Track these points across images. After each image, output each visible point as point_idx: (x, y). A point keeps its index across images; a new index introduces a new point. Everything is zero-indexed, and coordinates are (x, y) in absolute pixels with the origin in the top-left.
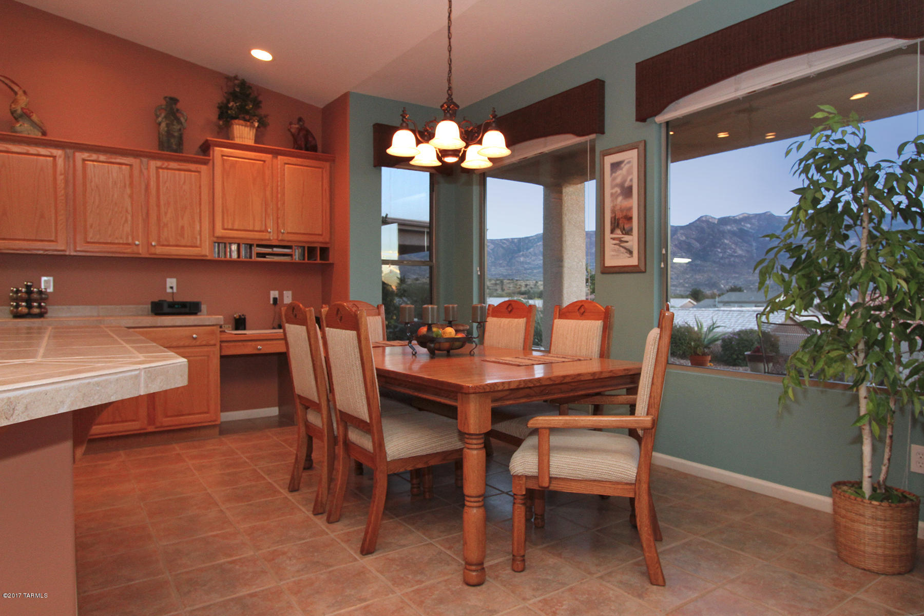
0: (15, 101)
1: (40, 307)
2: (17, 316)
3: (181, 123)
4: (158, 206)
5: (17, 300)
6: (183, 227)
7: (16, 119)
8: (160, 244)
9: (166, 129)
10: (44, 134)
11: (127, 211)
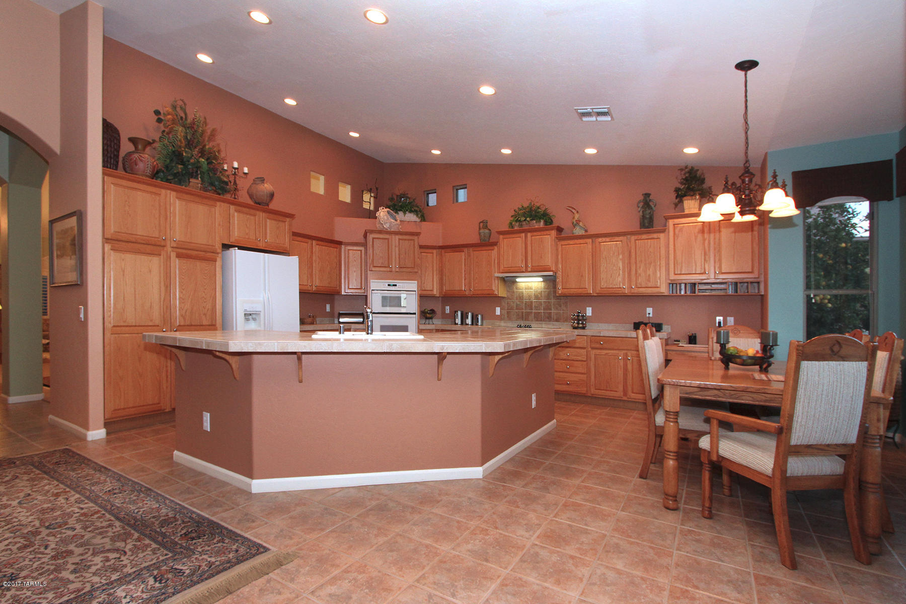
0: (574, 218)
1: (582, 323)
2: (575, 328)
3: (652, 208)
4: (636, 263)
5: (574, 320)
6: (649, 275)
7: (574, 227)
8: (636, 287)
9: (642, 214)
10: (586, 231)
11: (620, 269)
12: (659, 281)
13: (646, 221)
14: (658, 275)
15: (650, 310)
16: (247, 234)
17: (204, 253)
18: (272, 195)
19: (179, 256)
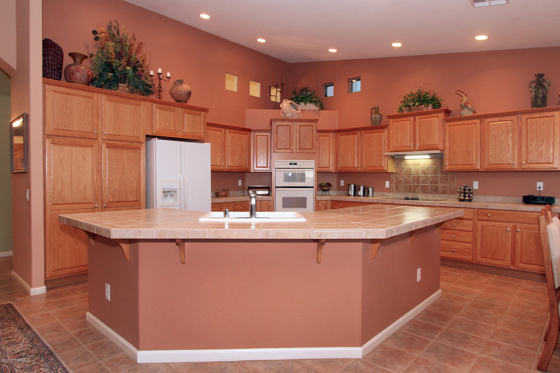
0: (462, 101)
1: (469, 196)
2: (461, 200)
3: (545, 88)
4: (527, 141)
5: (460, 193)
6: (541, 152)
7: (462, 109)
8: (527, 163)
9: (534, 94)
10: (474, 112)
11: (509, 146)
12: (552, 157)
13: (538, 100)
14: (552, 151)
15: (540, 184)
16: (167, 126)
17: (130, 143)
18: (189, 94)
19: (108, 146)
